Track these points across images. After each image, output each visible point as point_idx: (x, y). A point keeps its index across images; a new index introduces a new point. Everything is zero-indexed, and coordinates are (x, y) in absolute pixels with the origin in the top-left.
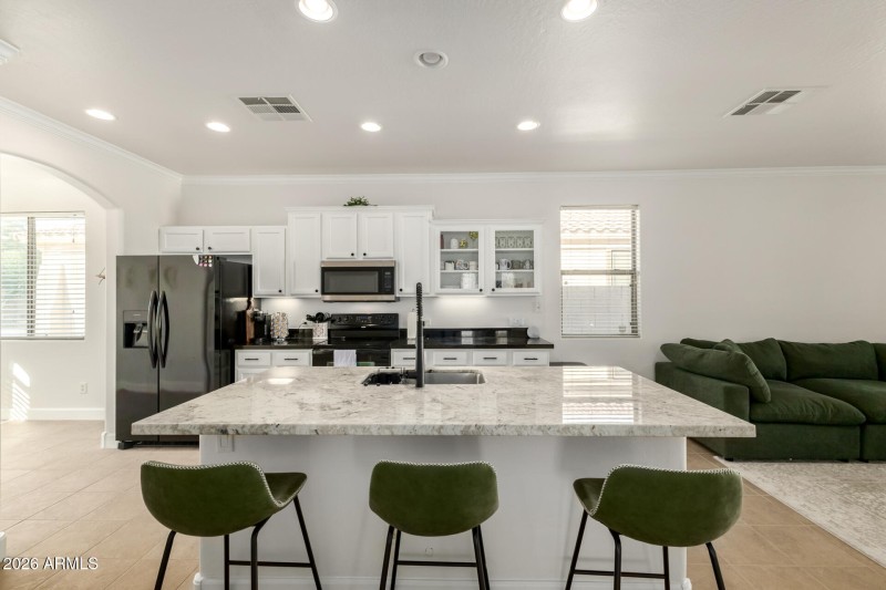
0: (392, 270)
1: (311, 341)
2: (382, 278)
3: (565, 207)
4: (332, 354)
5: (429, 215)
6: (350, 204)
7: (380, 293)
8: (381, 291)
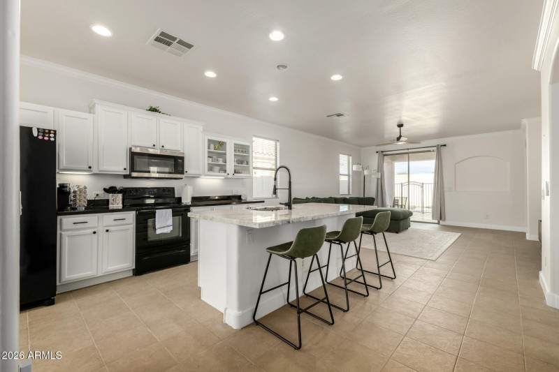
0: (182, 158)
1: (108, 208)
2: (176, 163)
3: (255, 136)
4: (155, 213)
5: (201, 128)
6: (150, 110)
7: (175, 173)
8: (177, 172)
